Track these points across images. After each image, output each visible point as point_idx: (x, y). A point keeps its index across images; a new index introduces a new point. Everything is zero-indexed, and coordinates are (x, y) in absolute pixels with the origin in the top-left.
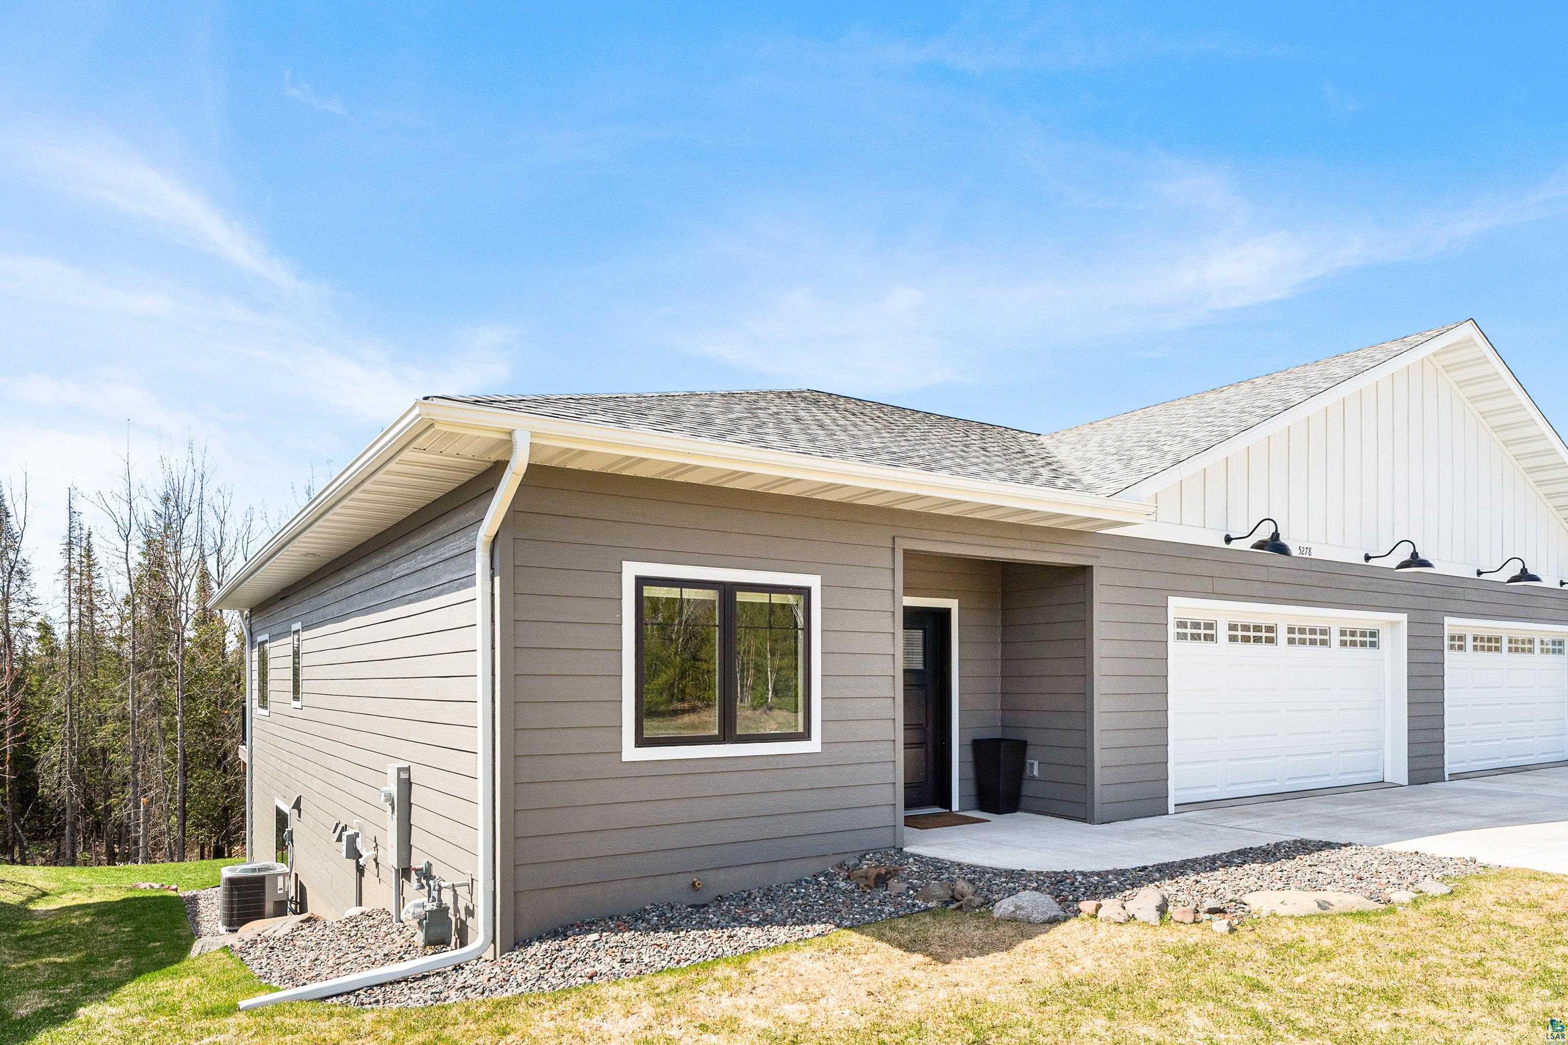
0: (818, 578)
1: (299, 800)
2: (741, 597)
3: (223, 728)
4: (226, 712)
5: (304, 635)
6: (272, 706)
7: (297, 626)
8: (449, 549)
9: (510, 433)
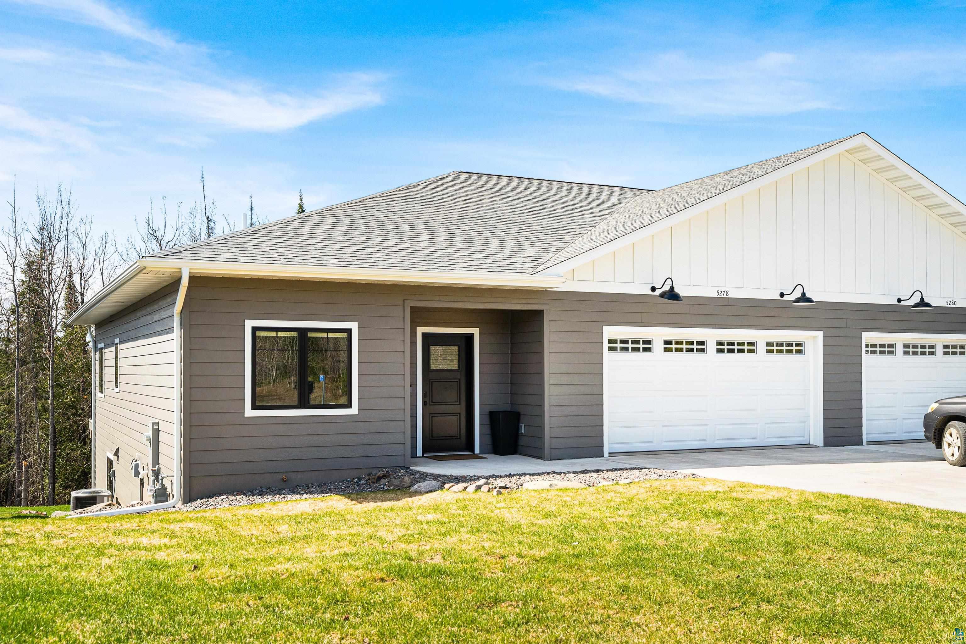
0: (356, 324)
1: (118, 449)
2: (311, 335)
3: (83, 409)
4: (85, 397)
5: (120, 347)
6: (106, 391)
7: (117, 341)
8: (164, 314)
9: (181, 269)
